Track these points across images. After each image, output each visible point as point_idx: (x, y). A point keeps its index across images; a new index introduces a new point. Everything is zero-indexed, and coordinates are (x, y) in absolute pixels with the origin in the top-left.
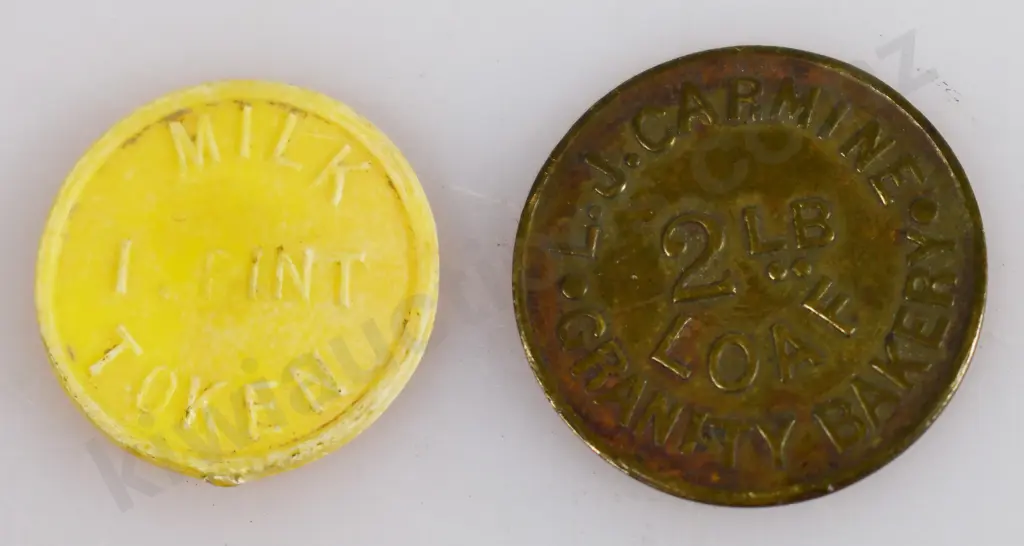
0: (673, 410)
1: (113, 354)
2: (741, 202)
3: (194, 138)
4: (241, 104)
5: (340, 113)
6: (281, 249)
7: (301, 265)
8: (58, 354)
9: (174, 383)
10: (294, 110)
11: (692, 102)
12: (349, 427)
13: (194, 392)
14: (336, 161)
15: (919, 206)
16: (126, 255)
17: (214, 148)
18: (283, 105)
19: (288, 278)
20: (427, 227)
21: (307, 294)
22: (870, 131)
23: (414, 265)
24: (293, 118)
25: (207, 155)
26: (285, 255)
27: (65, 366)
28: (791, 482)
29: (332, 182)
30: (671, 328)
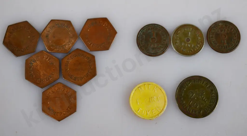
0: (191, 109)
1: (139, 110)
2: (196, 90)
3: (141, 89)
4: (145, 85)
5: (154, 84)
6: (152, 97)
7: (154, 99)
8: (134, 111)
9: (146, 112)
10: (150, 84)
11: (191, 81)
12: (163, 112)
13: (148, 112)
14: (155, 88)
15: (212, 90)
16: (138, 101)
17: (143, 89)
18: (149, 84)
19: (153, 100)
20: (164, 92)
21: (155, 101)
22: (207, 83)
23: (164, 96)
24: (150, 85)
25: (143, 90)
26: (153, 98)
27: (135, 112)
28: (202, 116)
29: (155, 91)
30: (190, 102)
